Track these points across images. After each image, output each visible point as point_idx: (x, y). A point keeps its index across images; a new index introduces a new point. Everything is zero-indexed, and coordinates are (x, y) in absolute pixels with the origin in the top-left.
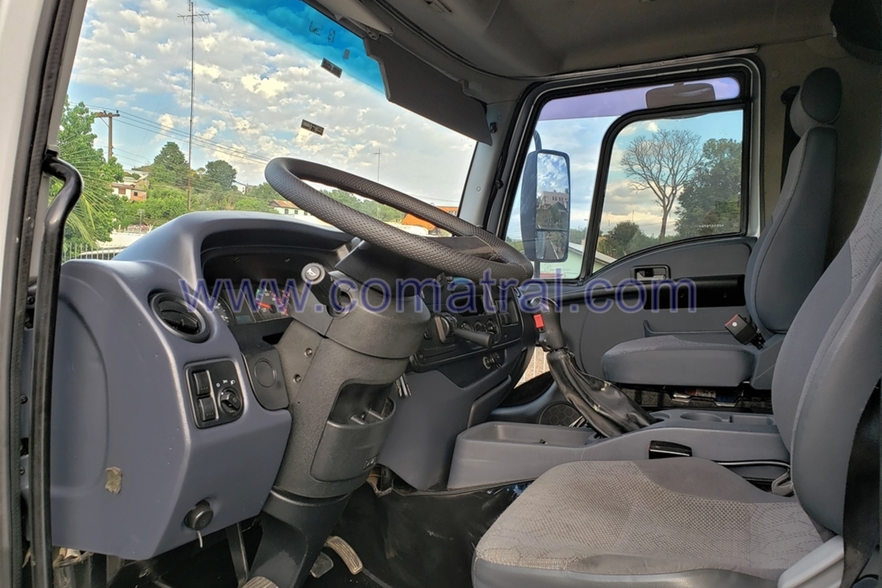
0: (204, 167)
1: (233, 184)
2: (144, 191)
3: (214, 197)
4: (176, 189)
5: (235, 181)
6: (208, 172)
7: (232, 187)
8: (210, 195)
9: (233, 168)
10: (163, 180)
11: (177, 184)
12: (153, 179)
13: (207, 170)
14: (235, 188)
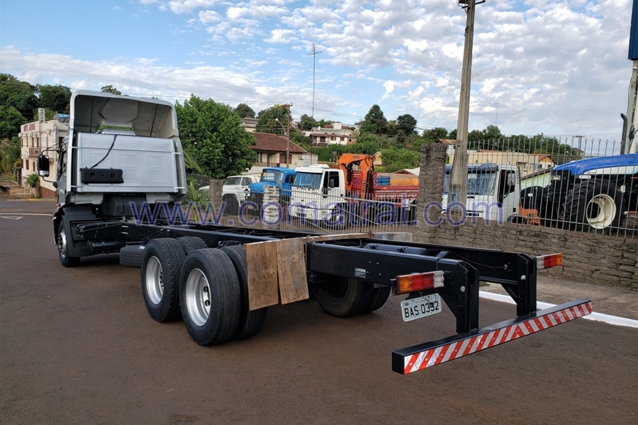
0: (396, 120)
1: (415, 130)
2: (356, 138)
3: (398, 139)
4: (375, 136)
5: (415, 128)
6: (399, 123)
7: (414, 132)
8: (396, 138)
9: (415, 119)
10: (369, 130)
11: (378, 132)
12: (363, 130)
13: (398, 121)
14: (416, 133)
